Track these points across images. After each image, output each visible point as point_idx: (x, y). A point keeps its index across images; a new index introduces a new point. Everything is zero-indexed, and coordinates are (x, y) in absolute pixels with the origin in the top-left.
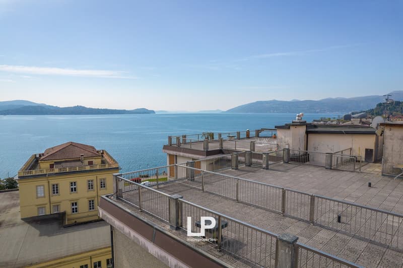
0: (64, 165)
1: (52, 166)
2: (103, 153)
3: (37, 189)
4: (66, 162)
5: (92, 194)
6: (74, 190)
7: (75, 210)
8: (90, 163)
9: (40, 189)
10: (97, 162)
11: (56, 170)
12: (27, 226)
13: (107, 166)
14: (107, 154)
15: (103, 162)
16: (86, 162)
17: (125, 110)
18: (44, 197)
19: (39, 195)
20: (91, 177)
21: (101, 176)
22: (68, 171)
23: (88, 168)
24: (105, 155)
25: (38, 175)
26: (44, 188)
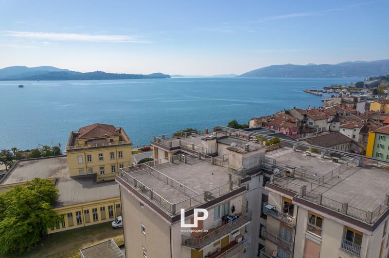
0: (94, 142)
1: (86, 143)
2: (120, 130)
3: (78, 158)
4: (95, 139)
5: (114, 161)
6: (101, 159)
7: (102, 172)
8: (112, 141)
9: (80, 159)
10: (116, 139)
11: (89, 146)
12: (74, 182)
13: (123, 143)
14: (124, 131)
15: (121, 139)
16: (109, 139)
17: (142, 75)
18: (83, 163)
19: (80, 162)
20: (113, 150)
21: (119, 149)
22: (97, 146)
23: (110, 144)
24: (122, 131)
25: (78, 149)
26: (82, 158)
